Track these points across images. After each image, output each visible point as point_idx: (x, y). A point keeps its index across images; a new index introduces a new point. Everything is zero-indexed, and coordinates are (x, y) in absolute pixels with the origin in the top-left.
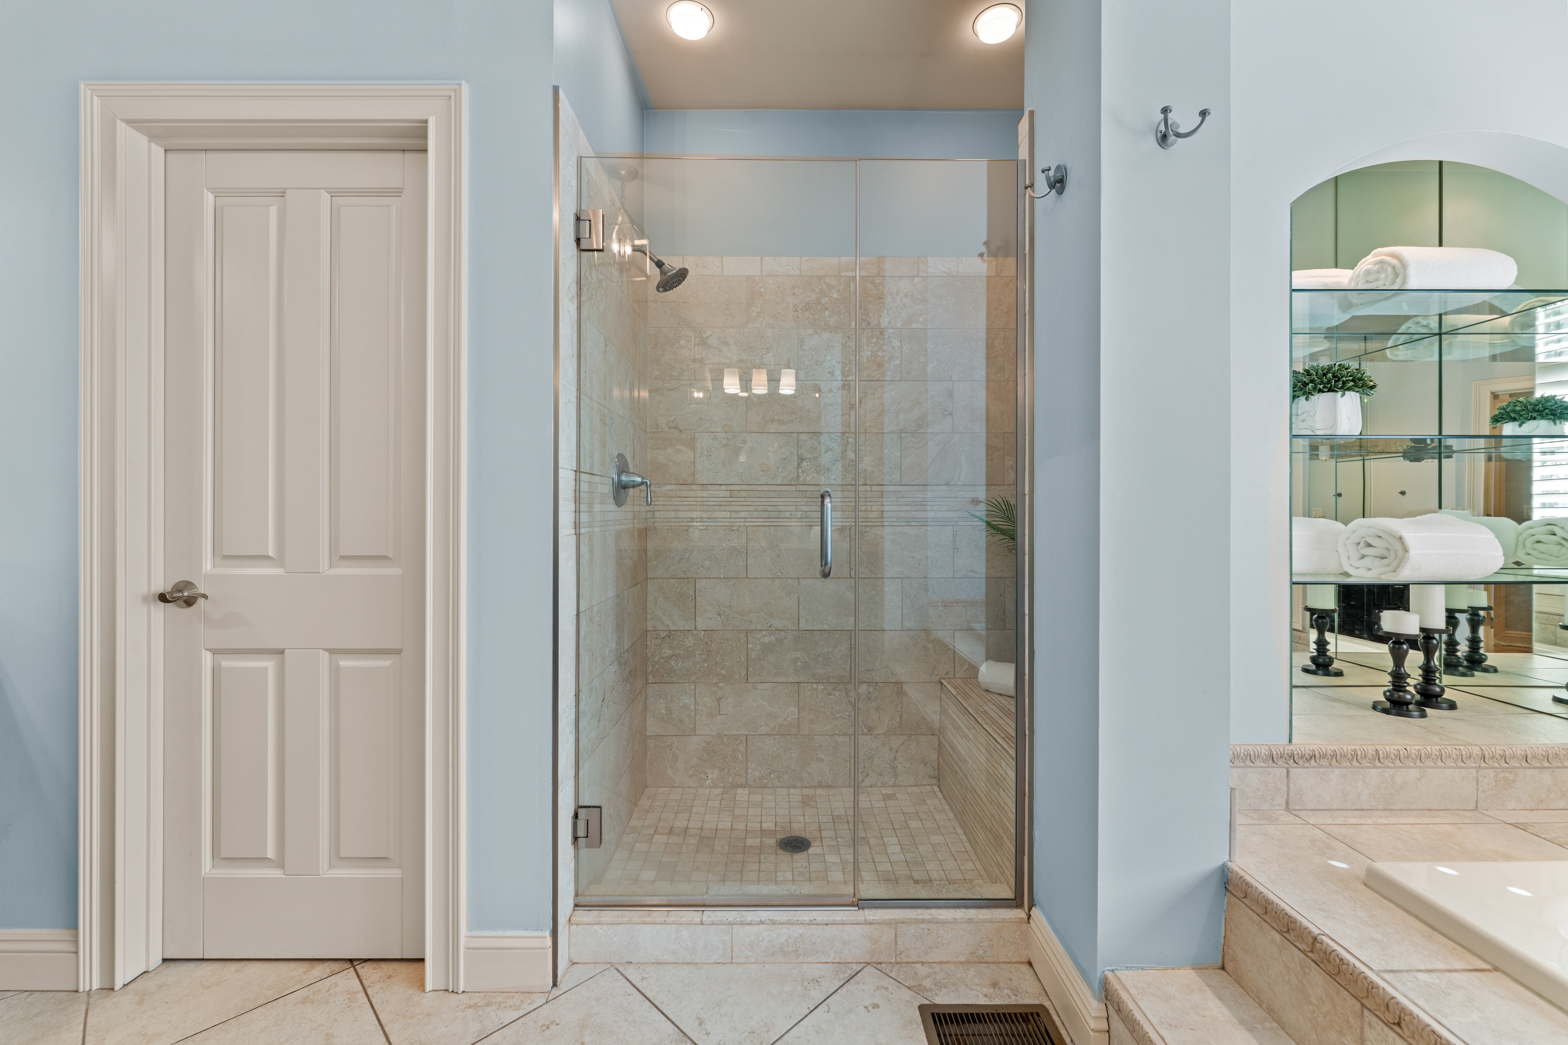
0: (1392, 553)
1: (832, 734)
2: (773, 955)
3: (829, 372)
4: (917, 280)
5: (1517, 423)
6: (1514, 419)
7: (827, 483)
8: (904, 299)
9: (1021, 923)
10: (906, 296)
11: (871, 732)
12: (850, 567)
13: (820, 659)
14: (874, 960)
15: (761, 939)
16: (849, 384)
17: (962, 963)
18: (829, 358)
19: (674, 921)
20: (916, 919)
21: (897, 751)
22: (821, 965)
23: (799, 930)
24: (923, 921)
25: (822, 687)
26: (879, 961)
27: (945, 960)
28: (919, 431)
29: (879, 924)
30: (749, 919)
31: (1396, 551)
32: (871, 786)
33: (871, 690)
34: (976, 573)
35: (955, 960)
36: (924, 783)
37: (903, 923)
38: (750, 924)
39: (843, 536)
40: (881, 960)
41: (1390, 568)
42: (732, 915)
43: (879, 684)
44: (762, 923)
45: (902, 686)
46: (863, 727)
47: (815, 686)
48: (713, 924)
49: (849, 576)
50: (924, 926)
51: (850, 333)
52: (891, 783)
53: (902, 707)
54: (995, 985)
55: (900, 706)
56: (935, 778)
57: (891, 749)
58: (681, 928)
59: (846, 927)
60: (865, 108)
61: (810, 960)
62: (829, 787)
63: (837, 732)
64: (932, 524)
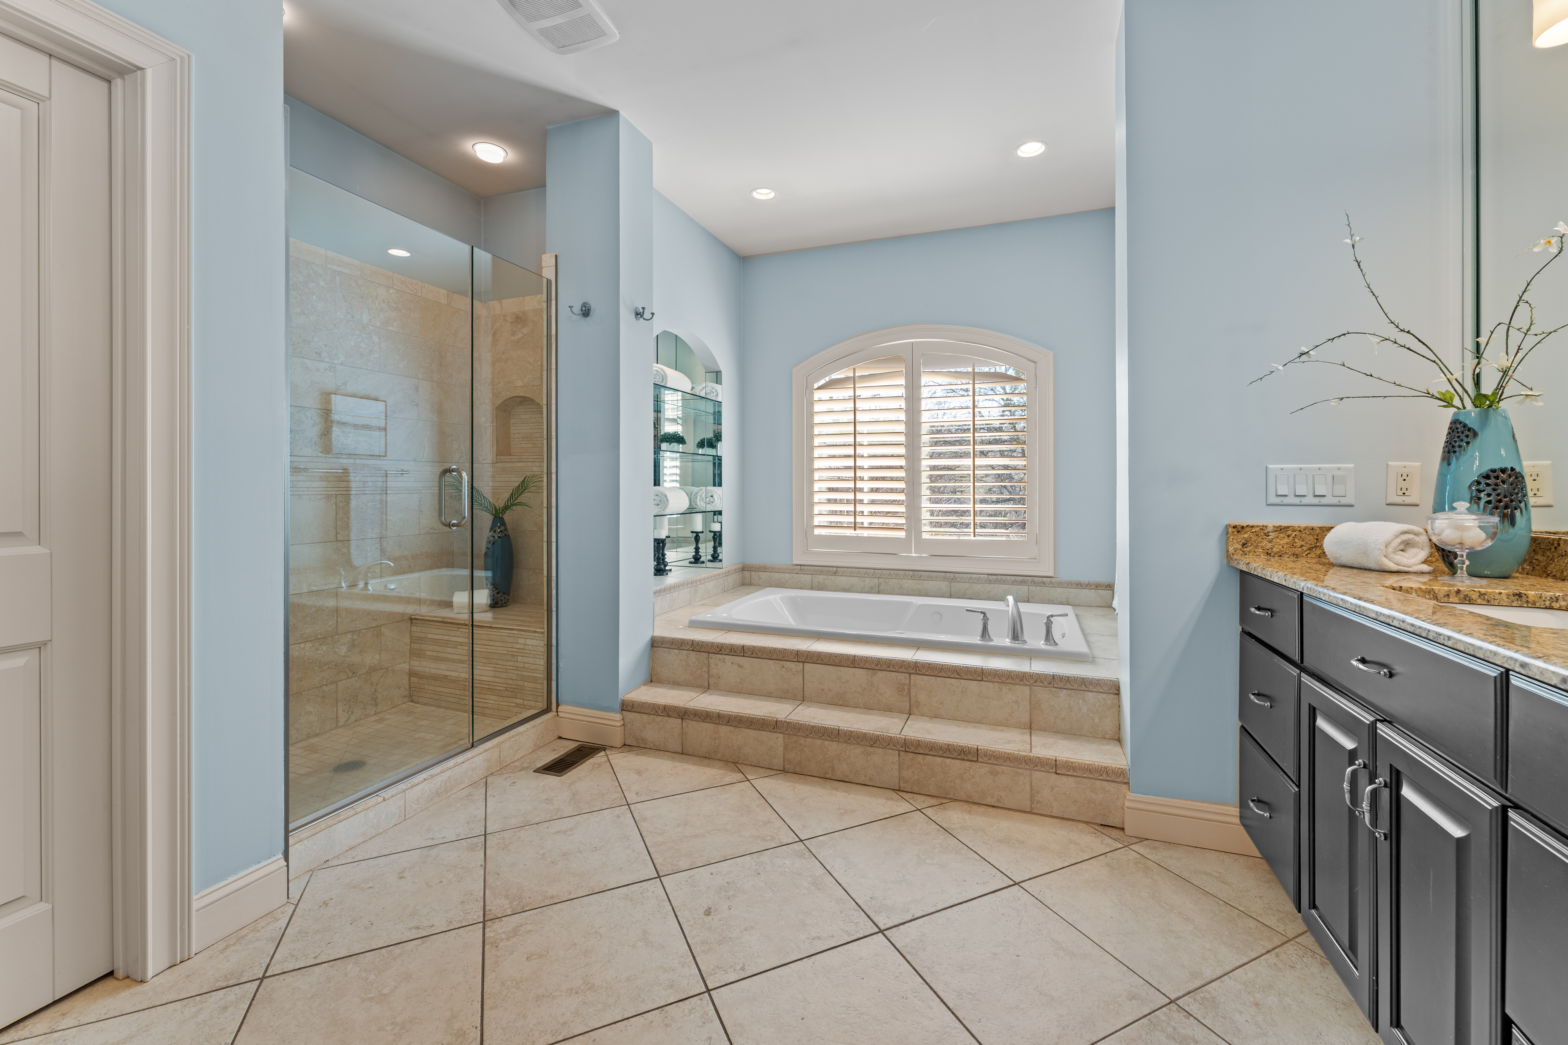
0: (662, 502)
1: (320, 686)
2: (432, 799)
3: (317, 353)
4: (391, 291)
5: (669, 443)
6: (667, 442)
7: (314, 455)
8: (382, 304)
9: (555, 717)
10: (383, 301)
11: (355, 674)
12: (336, 531)
13: (308, 619)
14: (489, 773)
15: (424, 792)
16: (334, 367)
17: (531, 753)
18: (316, 339)
19: (363, 808)
20: (510, 737)
21: (377, 685)
22: (462, 791)
23: (448, 774)
24: (513, 737)
25: (310, 645)
26: (492, 773)
27: (523, 755)
28: (394, 416)
29: (491, 748)
30: (416, 782)
31: (664, 501)
32: (356, 721)
33: (355, 637)
34: (435, 529)
35: (528, 753)
36: (399, 703)
37: (503, 742)
38: (418, 784)
39: (329, 504)
40: (493, 771)
41: (662, 509)
42: (402, 786)
43: (362, 631)
44: (425, 780)
45: (381, 628)
46: (348, 672)
47: (303, 646)
48: (392, 797)
49: (335, 540)
50: (513, 739)
51: (336, 321)
52: (373, 713)
53: (381, 647)
54: (554, 750)
55: (379, 645)
56: (406, 696)
57: (372, 684)
58: (368, 812)
59: (474, 760)
60: (349, 126)
61: (454, 792)
62: (317, 735)
63: (325, 683)
64: (404, 492)
